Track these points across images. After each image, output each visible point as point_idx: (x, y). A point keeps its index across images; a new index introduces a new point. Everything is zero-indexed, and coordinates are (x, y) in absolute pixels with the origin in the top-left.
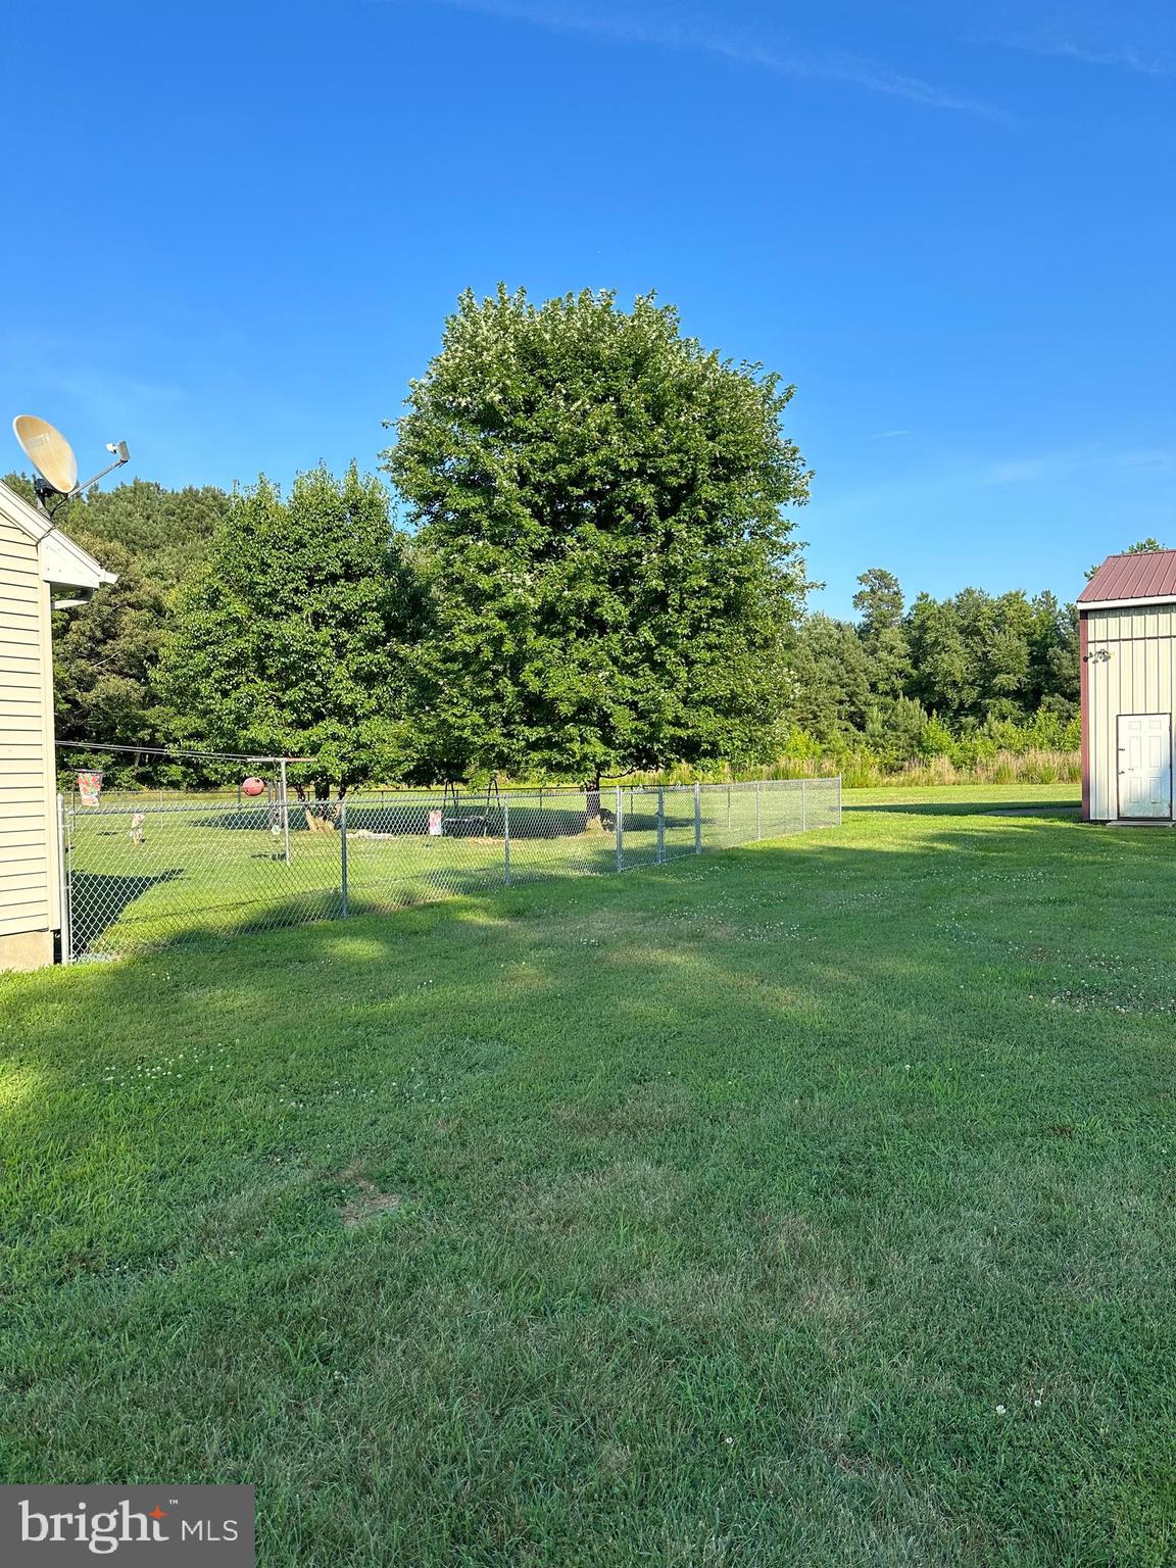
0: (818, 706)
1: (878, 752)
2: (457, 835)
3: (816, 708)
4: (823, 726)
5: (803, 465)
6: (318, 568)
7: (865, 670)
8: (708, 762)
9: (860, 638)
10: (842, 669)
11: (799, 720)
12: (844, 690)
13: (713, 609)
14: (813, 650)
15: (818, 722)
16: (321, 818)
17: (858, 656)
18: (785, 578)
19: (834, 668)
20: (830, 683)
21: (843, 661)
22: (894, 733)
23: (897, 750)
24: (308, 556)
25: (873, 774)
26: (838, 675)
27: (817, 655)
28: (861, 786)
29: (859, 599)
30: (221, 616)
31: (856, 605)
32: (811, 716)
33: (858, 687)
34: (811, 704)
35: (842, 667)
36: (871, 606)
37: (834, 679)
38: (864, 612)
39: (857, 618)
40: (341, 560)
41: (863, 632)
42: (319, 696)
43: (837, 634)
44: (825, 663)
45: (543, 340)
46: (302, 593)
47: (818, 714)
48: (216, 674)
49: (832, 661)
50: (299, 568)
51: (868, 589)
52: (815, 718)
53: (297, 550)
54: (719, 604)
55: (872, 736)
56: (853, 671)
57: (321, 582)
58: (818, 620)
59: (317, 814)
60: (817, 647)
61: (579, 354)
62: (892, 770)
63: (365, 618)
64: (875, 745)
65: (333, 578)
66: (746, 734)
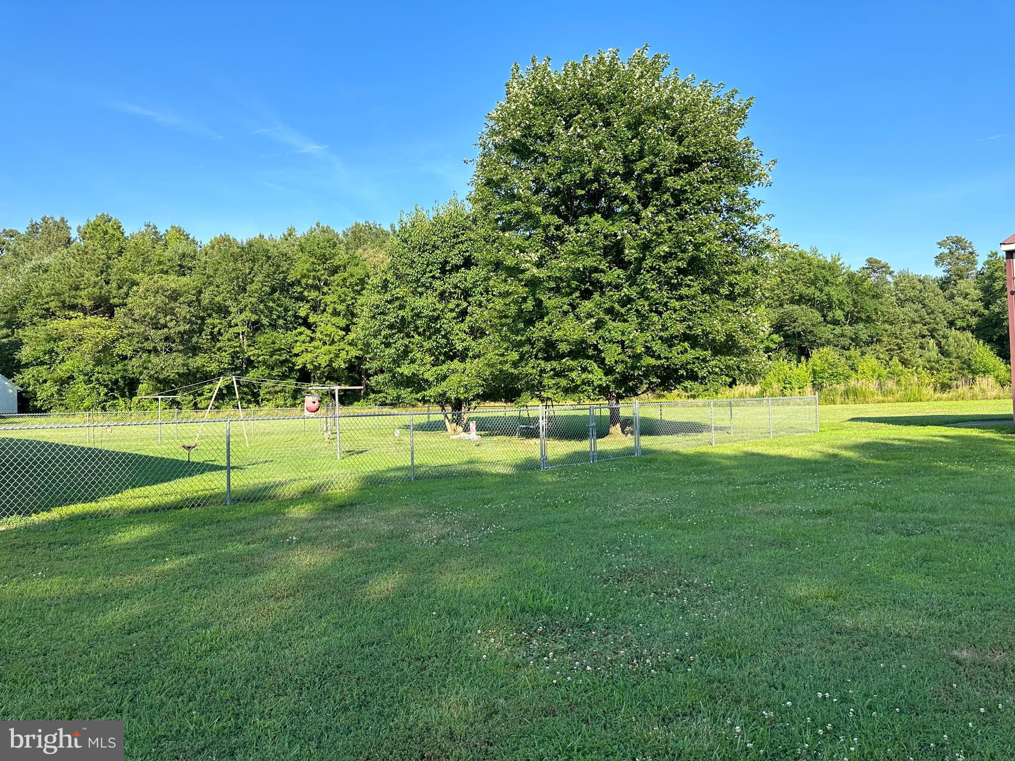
0: (902, 340)
1: (933, 374)
2: (528, 437)
3: (900, 341)
4: (907, 355)
5: (761, 155)
6: (446, 262)
7: (943, 312)
8: (688, 384)
9: (942, 288)
10: (923, 312)
11: (887, 351)
12: (926, 327)
13: (678, 268)
14: (899, 299)
15: (901, 352)
16: (455, 424)
17: (939, 302)
18: (763, 242)
19: (916, 311)
20: (914, 322)
21: (924, 306)
22: (947, 359)
23: (950, 372)
24: (439, 256)
25: (928, 391)
26: (920, 316)
27: (901, 303)
28: (916, 400)
29: (940, 259)
30: (388, 296)
31: (937, 263)
32: (896, 348)
33: (937, 324)
34: (896, 338)
35: (923, 310)
36: (950, 263)
37: (917, 319)
38: (943, 268)
39: (939, 273)
40: (463, 256)
41: (944, 284)
42: (446, 345)
43: (919, 286)
44: (909, 308)
45: (557, 90)
46: (437, 279)
47: (902, 345)
48: (383, 333)
49: (915, 307)
50: (435, 263)
51: (947, 251)
52: (900, 349)
53: (433, 251)
54: (682, 265)
55: (929, 361)
56: (932, 312)
57: (450, 271)
58: (904, 276)
59: (452, 421)
60: (902, 297)
61: (584, 96)
62: (945, 387)
63: (474, 292)
64: (931, 369)
65: (457, 268)
66: (722, 363)
